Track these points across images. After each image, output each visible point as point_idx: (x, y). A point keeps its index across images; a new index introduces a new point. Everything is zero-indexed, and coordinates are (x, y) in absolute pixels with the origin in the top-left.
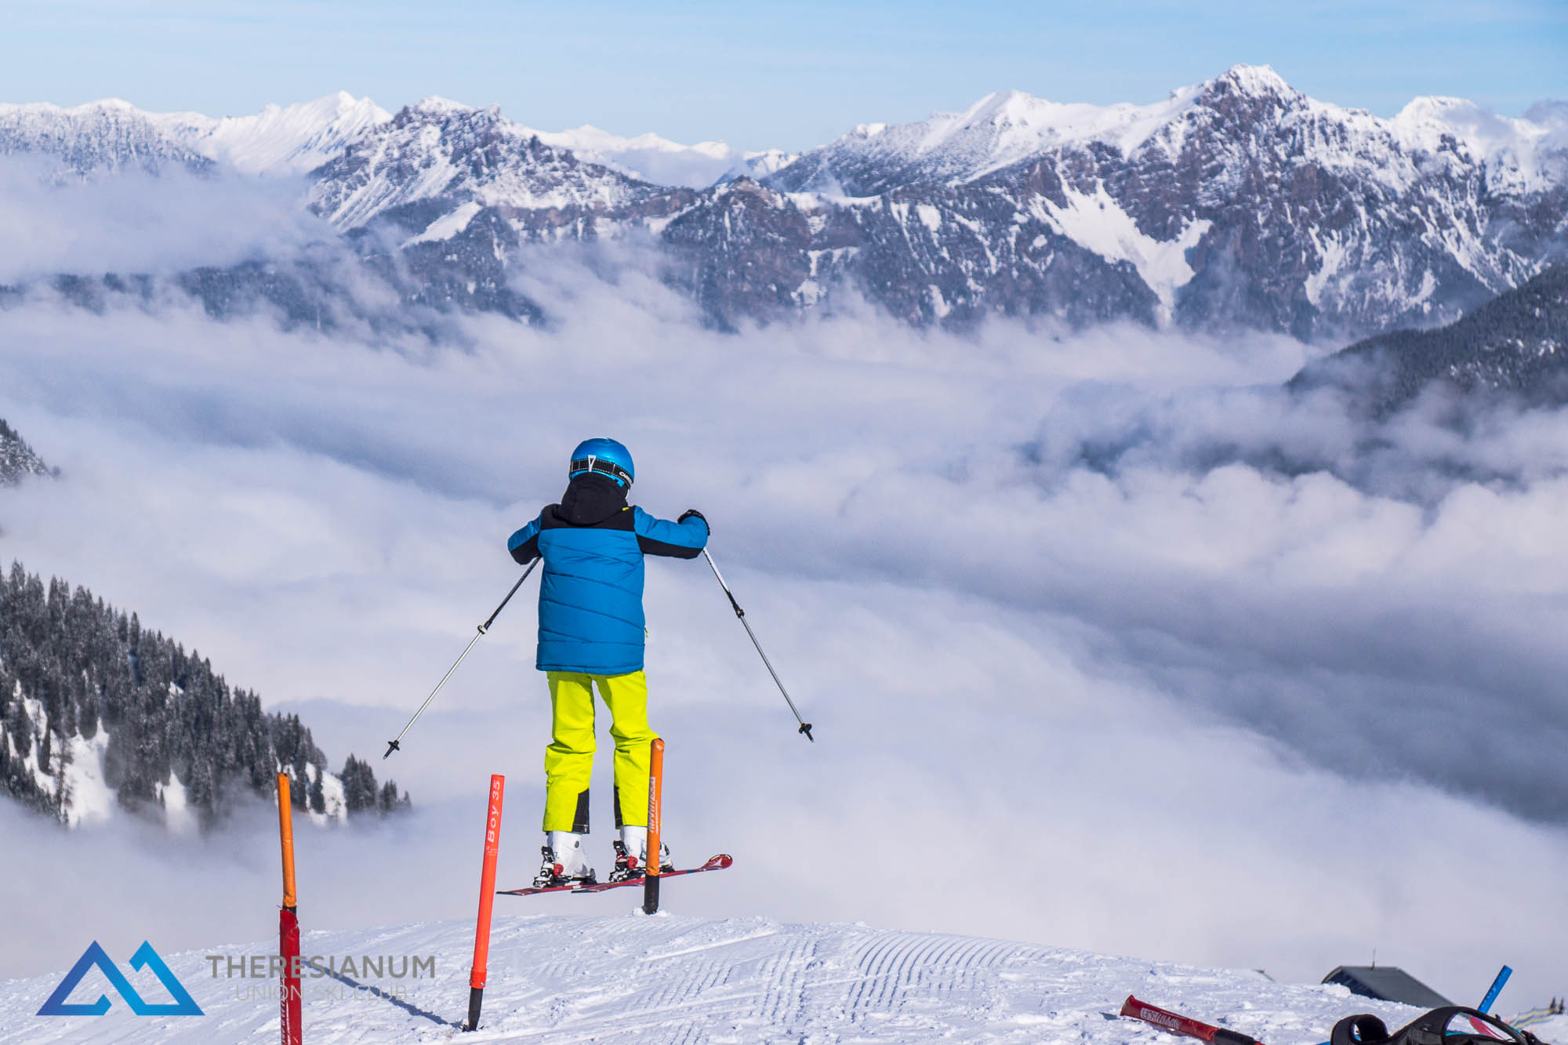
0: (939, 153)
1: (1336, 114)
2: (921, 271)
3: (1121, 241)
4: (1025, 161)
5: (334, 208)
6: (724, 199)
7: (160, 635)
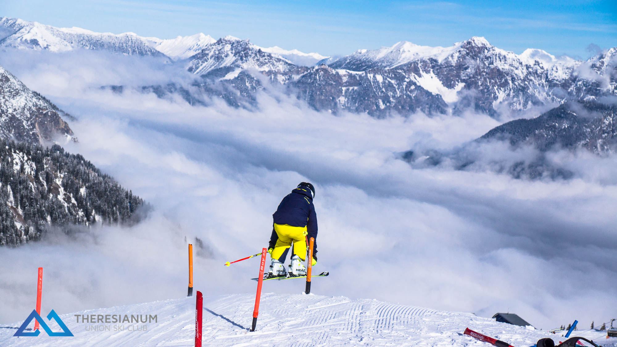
0: (383, 59)
1: (503, 53)
2: (376, 95)
3: (437, 88)
4: (409, 62)
5: (197, 68)
6: (317, 70)
7: (138, 197)
